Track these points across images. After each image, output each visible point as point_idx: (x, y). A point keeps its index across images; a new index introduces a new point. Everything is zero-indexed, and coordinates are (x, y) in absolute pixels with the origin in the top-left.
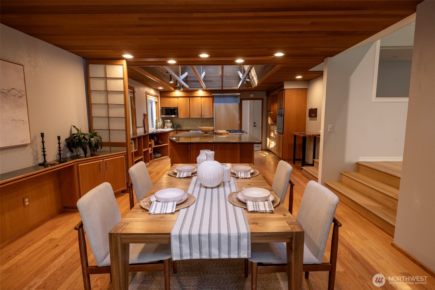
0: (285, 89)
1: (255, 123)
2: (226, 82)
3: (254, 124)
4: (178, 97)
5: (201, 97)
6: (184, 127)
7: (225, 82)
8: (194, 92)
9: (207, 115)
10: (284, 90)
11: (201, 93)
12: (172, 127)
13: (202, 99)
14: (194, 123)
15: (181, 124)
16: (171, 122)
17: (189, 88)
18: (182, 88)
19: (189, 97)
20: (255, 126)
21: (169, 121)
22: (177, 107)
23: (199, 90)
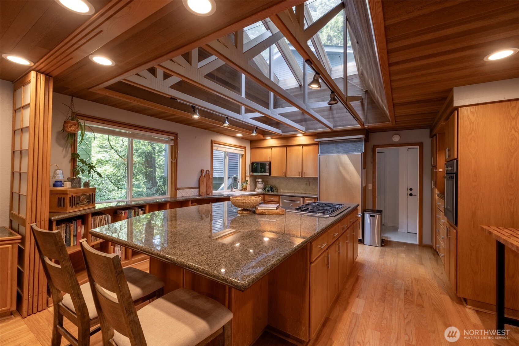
0: (457, 109)
1: (411, 189)
2: (339, 117)
3: (410, 192)
4: (271, 147)
5: (303, 145)
6: (282, 190)
7: (337, 117)
8: (292, 139)
9: (310, 173)
10: (456, 112)
11: (302, 139)
12: (264, 189)
13: (304, 148)
14: (294, 185)
15: (277, 185)
16: (263, 181)
17: (282, 132)
18: (256, 131)
19: (286, 146)
20: (411, 195)
21: (260, 180)
22: (270, 161)
23: (298, 135)
